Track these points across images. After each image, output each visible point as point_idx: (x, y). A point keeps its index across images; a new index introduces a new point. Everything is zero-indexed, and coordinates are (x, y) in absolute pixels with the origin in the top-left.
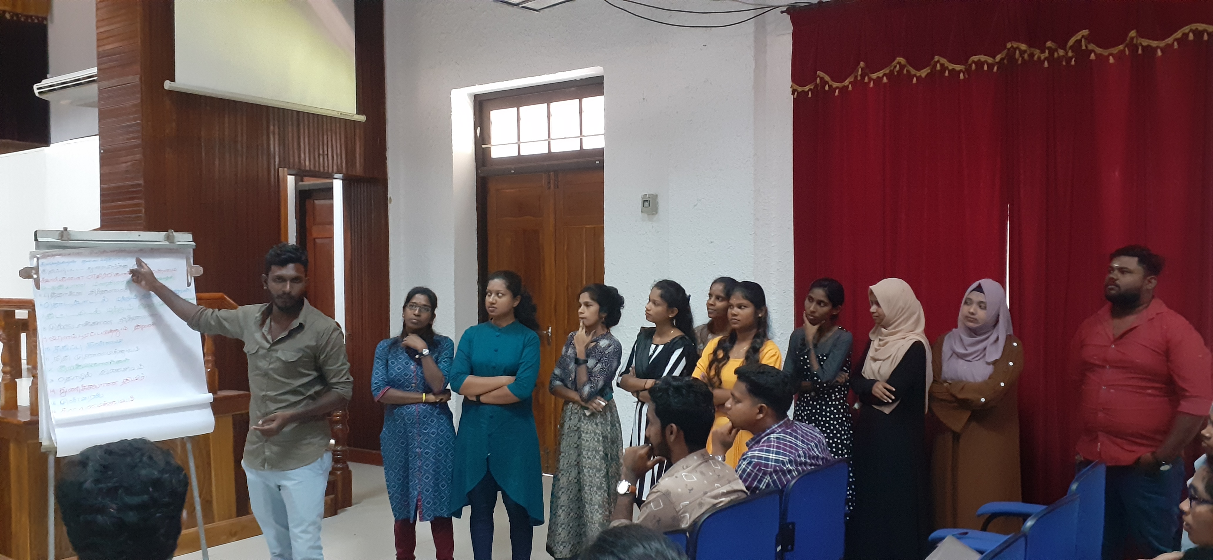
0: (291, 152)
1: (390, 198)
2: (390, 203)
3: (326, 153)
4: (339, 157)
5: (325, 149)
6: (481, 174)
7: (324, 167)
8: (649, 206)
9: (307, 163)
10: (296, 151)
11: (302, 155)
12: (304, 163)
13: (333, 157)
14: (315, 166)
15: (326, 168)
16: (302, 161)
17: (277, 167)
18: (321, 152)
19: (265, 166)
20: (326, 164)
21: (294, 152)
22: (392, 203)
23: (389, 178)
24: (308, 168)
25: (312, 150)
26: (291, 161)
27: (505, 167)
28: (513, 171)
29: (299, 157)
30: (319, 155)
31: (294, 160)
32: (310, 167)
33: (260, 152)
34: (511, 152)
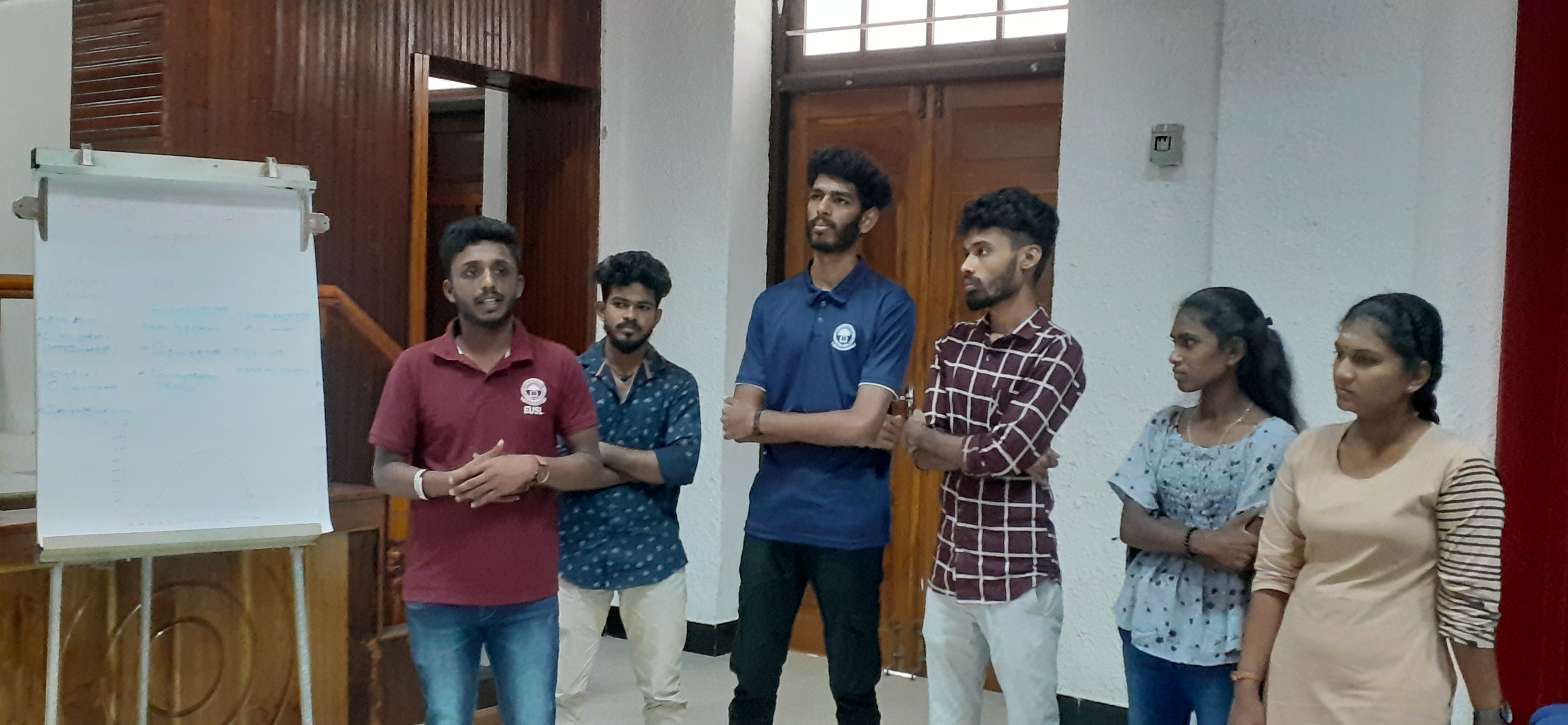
0: (436, 24)
1: (605, 129)
2: (604, 138)
3: (497, 31)
4: (520, 43)
5: (496, 23)
6: (782, 89)
7: (493, 59)
8: (1169, 149)
9: (464, 47)
10: (445, 24)
11: (456, 32)
12: (458, 47)
13: (509, 43)
14: (477, 58)
15: (497, 61)
16: (455, 44)
17: (410, 51)
18: (489, 30)
19: (390, 49)
20: (496, 56)
21: (441, 24)
22: (608, 139)
23: (605, 90)
24: (465, 59)
25: (473, 22)
26: (436, 40)
27: (835, 73)
28: (849, 83)
29: (451, 34)
30: (486, 33)
31: (441, 40)
32: (468, 57)
33: (381, 17)
34: (848, 44)
